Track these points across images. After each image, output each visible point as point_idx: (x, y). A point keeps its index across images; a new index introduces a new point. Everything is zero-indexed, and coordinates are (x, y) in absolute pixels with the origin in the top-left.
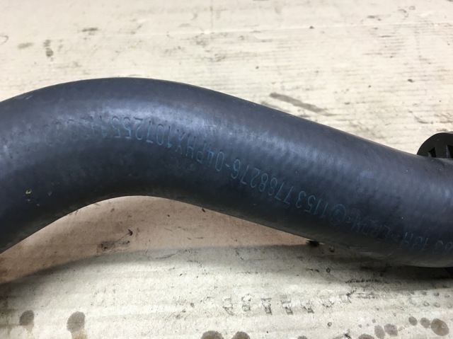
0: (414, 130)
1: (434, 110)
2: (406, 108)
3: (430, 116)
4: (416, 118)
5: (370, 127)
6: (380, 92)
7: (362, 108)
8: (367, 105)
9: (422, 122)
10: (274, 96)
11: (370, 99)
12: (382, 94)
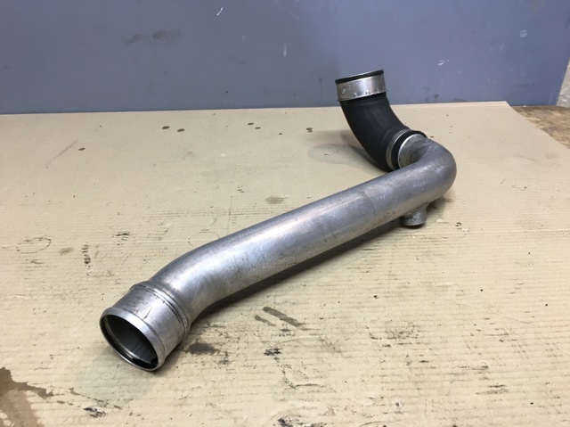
0: (366, 345)
1: (386, 327)
2: (365, 324)
3: (381, 332)
4: (370, 334)
5: (333, 342)
6: (349, 308)
7: (332, 323)
8: (336, 321)
9: (373, 338)
10: (267, 310)
11: (340, 315)
12: (351, 310)
